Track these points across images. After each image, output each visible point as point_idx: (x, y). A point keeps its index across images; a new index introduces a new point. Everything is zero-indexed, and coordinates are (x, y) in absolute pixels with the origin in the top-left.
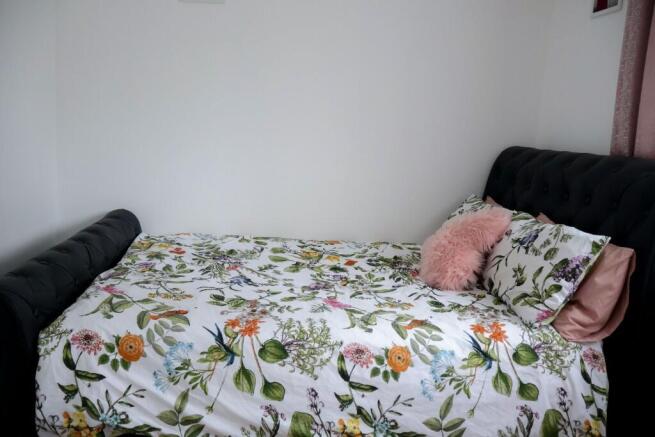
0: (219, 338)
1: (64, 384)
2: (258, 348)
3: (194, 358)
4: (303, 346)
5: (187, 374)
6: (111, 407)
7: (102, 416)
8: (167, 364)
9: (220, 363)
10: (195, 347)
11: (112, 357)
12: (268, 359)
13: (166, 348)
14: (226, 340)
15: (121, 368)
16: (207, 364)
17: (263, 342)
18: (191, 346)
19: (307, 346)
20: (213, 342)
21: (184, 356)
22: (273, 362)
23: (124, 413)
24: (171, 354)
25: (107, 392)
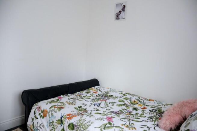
0: (61, 118)
1: (32, 117)
2: (68, 124)
3: (55, 121)
4: (78, 128)
5: (53, 125)
6: (37, 127)
7: (35, 128)
8: (50, 120)
9: (59, 125)
10: (56, 118)
11: (41, 114)
12: (70, 128)
13: (51, 116)
14: (63, 119)
15: (42, 118)
16: (57, 124)
17: (70, 123)
18: (55, 117)
19: (80, 129)
20: (60, 118)
21: (53, 120)
22: (70, 130)
23: (39, 130)
24: (51, 118)
25: (37, 123)
